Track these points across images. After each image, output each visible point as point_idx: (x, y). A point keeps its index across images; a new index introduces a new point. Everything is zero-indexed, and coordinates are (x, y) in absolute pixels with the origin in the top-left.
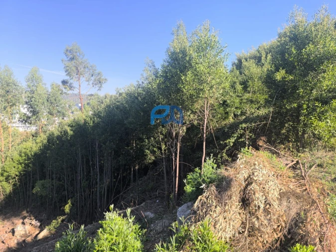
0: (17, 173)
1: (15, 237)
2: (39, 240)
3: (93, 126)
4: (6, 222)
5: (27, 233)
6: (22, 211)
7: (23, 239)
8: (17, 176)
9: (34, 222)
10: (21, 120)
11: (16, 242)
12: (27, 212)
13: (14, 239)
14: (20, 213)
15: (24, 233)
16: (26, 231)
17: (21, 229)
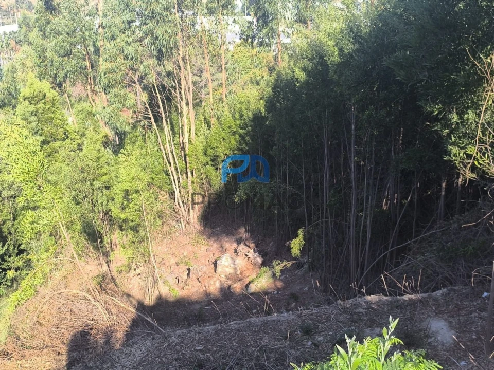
0: (228, 152)
1: (217, 275)
2: (252, 294)
3: (339, 64)
4: (212, 242)
5: (238, 272)
6: (239, 227)
7: (229, 282)
8: (228, 156)
9: (251, 254)
10: (243, 37)
11: (218, 285)
12: (246, 231)
13: (215, 279)
14: (236, 230)
15: (232, 271)
16: (235, 269)
17: (227, 264)
